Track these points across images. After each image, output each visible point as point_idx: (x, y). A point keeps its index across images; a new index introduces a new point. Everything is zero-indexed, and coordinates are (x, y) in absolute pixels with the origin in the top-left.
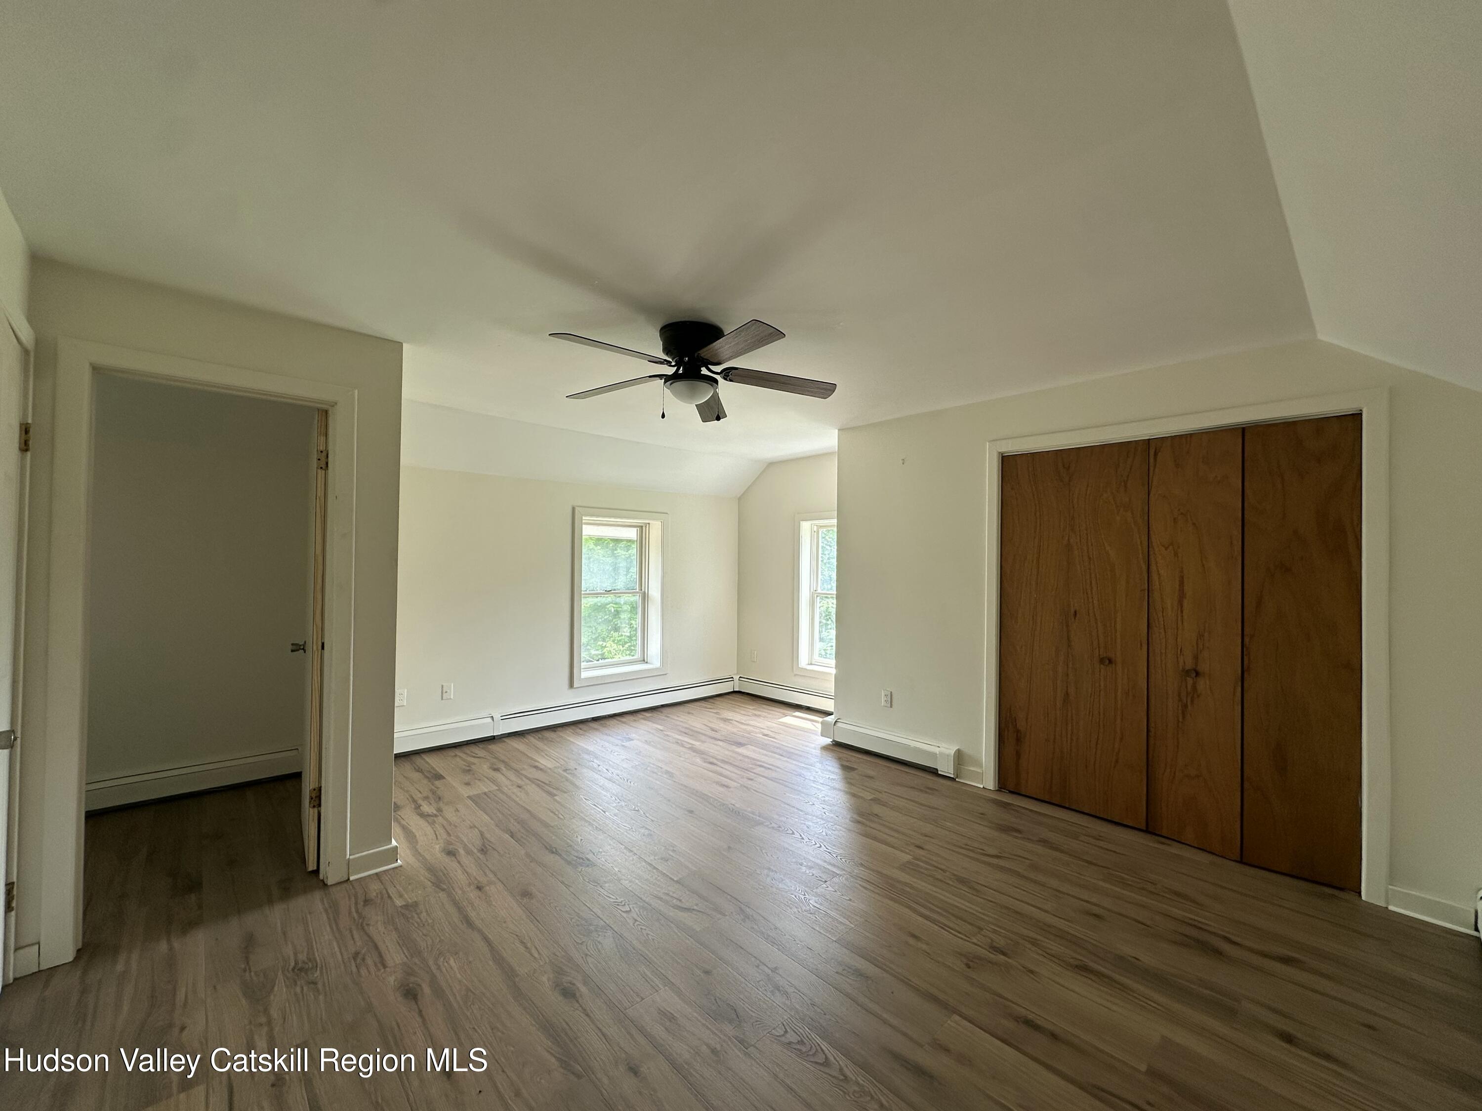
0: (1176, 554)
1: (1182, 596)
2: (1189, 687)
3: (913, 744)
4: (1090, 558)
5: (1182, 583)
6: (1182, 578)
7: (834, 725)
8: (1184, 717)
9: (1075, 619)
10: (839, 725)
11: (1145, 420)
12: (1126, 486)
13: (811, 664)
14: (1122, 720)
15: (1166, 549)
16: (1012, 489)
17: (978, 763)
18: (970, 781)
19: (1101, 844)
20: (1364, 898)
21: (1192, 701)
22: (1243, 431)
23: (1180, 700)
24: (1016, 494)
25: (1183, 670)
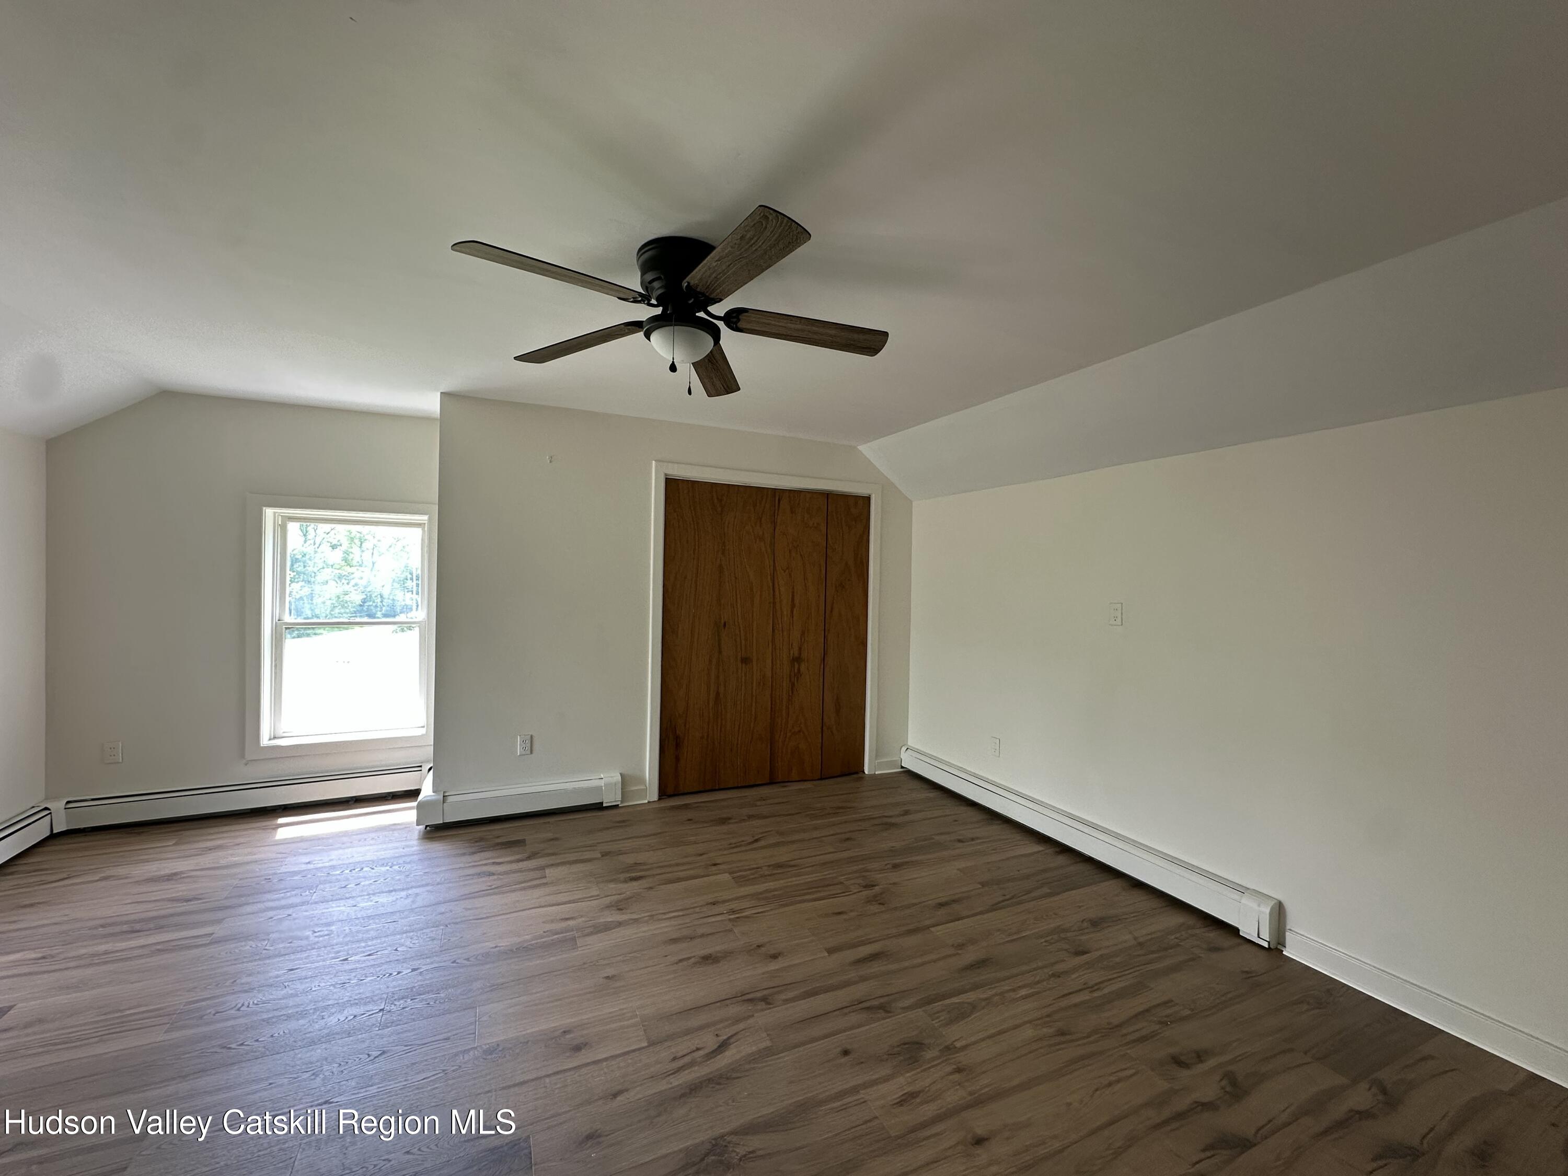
0: (790, 575)
1: (793, 606)
2: (796, 671)
3: (569, 786)
4: (736, 578)
5: (793, 596)
6: (793, 592)
7: (444, 802)
8: (792, 693)
9: (725, 628)
10: (450, 799)
11: (770, 473)
12: (761, 521)
13: (275, 738)
14: (756, 703)
15: (785, 572)
16: (675, 511)
17: (641, 780)
18: (637, 801)
19: (769, 802)
20: (866, 772)
21: (797, 680)
22: (828, 496)
23: (790, 681)
24: (677, 516)
25: (793, 658)
